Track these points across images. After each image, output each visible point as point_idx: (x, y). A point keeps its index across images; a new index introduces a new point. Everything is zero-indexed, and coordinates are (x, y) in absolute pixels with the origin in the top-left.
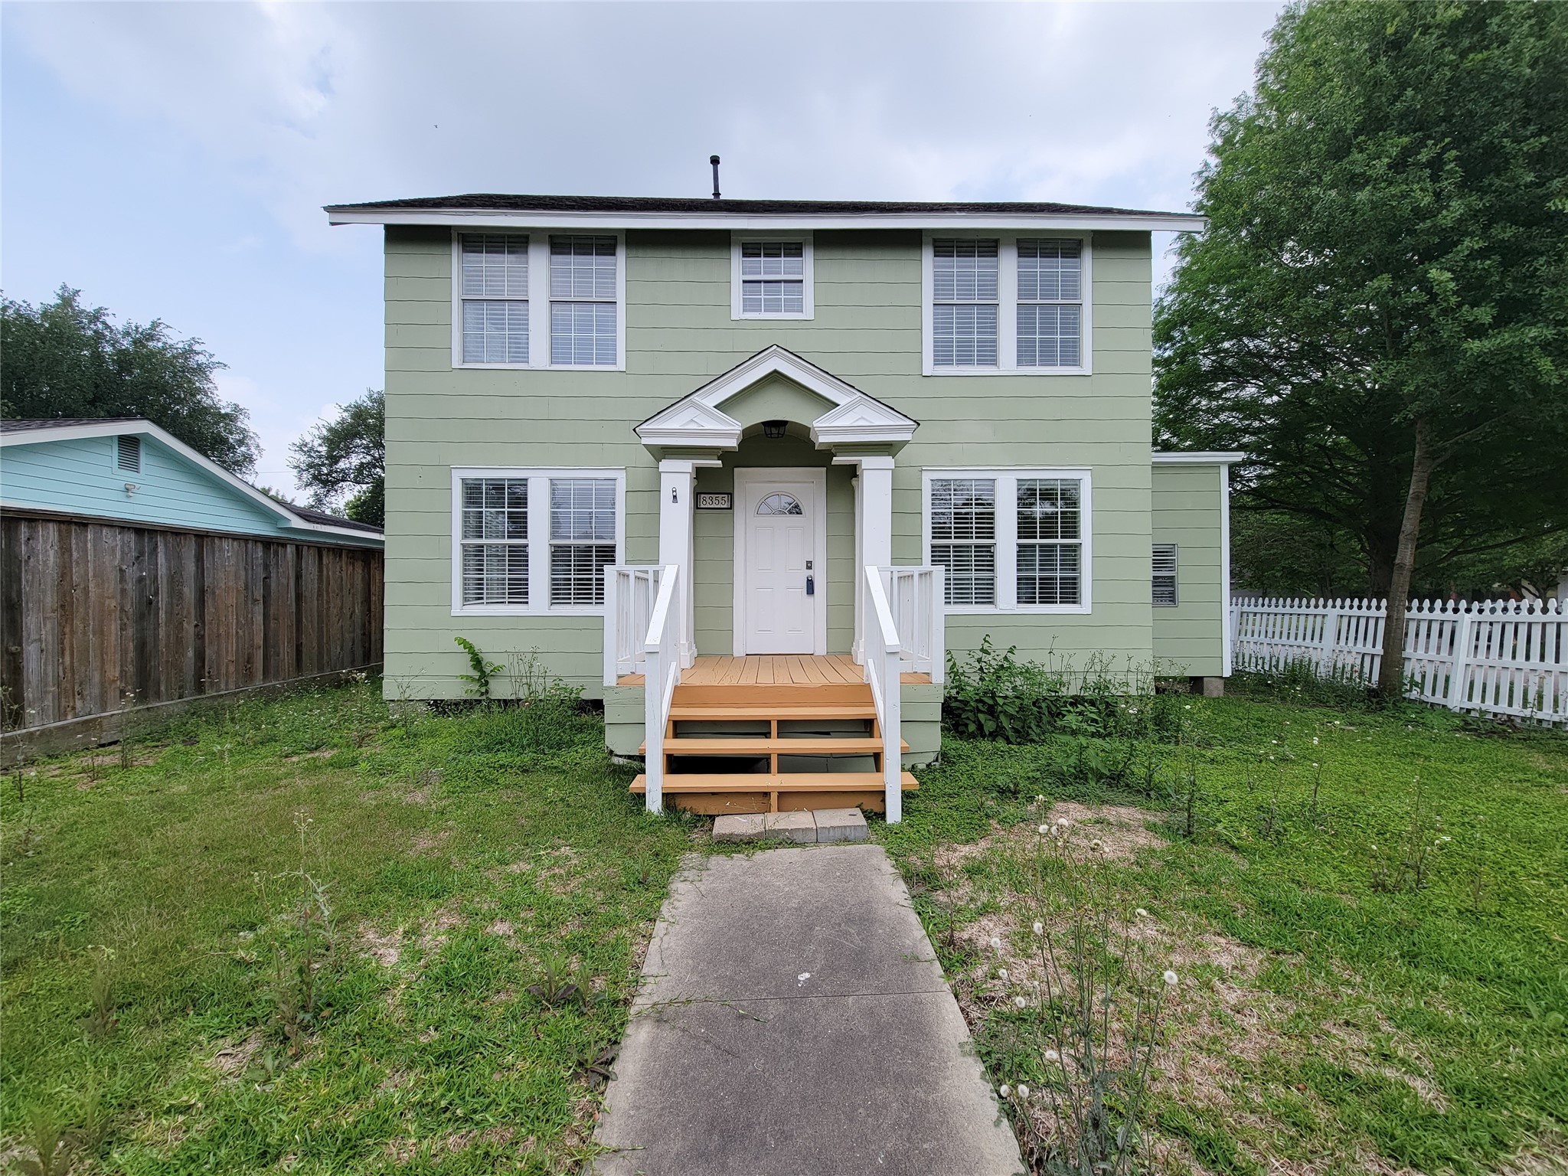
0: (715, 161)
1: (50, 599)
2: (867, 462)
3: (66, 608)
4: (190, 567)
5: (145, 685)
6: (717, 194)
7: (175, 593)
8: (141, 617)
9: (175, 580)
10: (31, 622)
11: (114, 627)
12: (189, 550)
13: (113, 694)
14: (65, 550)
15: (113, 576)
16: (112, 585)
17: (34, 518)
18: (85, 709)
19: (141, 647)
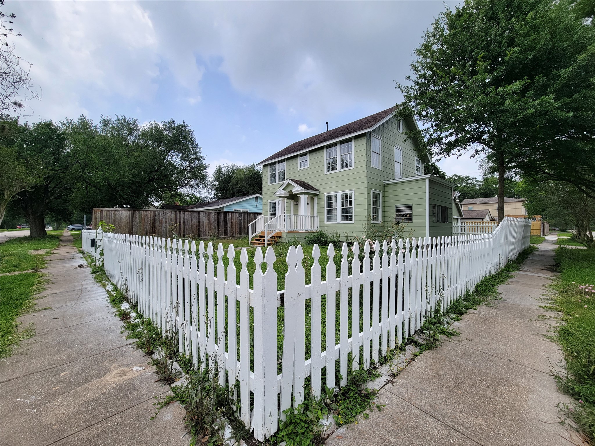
0: (327, 123)
1: (230, 222)
2: (301, 196)
3: (232, 222)
4: (246, 218)
5: (240, 233)
6: (328, 130)
7: (244, 221)
8: (240, 224)
9: (244, 219)
10: (228, 224)
11: (237, 225)
12: (246, 215)
13: (237, 234)
14: (232, 216)
15: (237, 219)
16: (237, 220)
17: (229, 212)
18: (234, 235)
19: (240, 228)
